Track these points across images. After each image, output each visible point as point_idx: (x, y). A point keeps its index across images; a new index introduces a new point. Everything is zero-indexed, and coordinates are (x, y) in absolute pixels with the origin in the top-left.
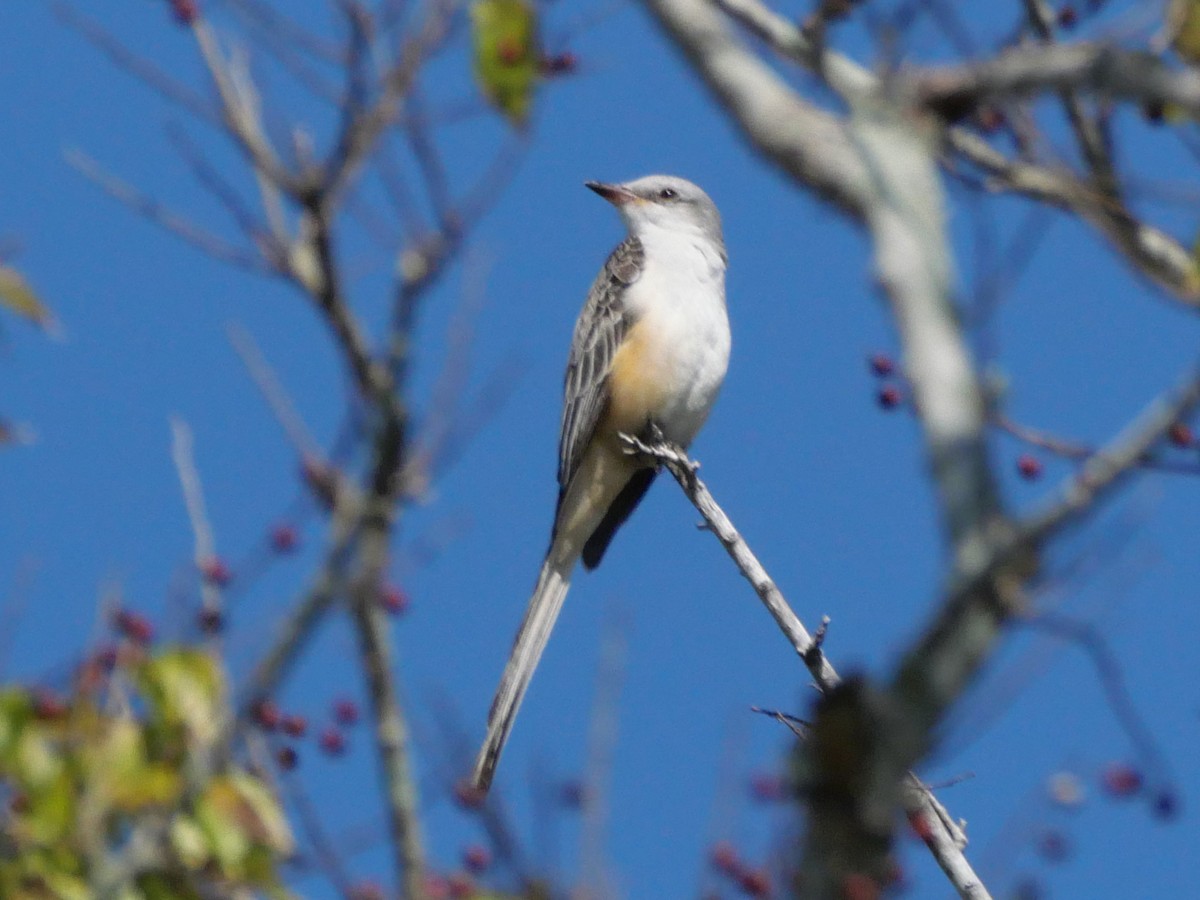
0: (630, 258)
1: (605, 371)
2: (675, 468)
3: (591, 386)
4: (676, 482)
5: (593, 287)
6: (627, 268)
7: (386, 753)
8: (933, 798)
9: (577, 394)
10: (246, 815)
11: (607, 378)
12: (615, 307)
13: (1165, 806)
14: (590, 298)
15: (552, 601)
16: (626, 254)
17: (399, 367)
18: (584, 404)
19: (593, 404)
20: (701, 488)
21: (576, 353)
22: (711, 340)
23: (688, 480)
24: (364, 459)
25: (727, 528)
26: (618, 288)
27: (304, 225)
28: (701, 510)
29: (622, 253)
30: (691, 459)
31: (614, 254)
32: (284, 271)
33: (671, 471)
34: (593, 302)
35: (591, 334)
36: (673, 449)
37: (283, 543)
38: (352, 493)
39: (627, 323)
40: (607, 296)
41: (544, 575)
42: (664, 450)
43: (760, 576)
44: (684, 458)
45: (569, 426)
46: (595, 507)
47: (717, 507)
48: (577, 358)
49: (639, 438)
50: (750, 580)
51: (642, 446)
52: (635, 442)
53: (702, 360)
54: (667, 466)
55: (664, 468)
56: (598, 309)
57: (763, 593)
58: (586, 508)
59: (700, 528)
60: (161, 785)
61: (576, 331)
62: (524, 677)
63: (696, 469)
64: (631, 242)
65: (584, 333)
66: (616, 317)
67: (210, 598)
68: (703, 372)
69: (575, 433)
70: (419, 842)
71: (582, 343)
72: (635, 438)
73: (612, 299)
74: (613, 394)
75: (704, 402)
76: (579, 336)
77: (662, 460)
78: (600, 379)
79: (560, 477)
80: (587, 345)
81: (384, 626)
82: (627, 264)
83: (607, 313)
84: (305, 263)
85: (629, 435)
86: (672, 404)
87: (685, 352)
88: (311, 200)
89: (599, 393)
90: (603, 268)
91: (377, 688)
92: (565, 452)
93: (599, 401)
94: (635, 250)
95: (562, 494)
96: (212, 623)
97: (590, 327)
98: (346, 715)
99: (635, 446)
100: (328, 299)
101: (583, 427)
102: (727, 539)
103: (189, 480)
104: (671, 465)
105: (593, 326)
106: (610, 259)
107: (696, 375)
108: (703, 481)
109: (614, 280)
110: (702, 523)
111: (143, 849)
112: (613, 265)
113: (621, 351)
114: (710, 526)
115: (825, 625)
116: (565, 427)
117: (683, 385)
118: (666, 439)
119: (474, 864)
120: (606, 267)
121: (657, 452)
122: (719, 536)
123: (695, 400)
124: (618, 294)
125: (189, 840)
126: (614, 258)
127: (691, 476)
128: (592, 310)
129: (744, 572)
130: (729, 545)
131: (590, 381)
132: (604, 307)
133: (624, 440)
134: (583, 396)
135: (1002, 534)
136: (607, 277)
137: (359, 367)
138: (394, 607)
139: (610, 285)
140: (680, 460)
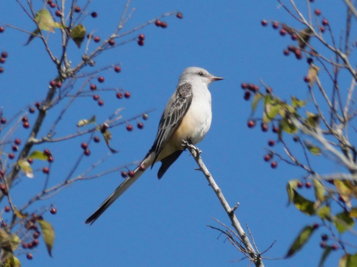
0: (186, 90)
1: (175, 123)
6: (184, 93)
9: (164, 128)
12: (179, 104)
16: (185, 88)
18: (167, 131)
19: (169, 132)
20: (200, 158)
25: (207, 172)
26: (181, 98)
30: (200, 150)
31: (181, 87)
40: (176, 100)
43: (217, 187)
45: (161, 137)
47: (204, 165)
48: (165, 117)
50: (213, 188)
56: (173, 103)
57: (217, 192)
63: (201, 153)
66: (179, 108)
69: (163, 139)
71: (167, 113)
72: (187, 142)
78: (173, 125)
80: (169, 114)
83: (176, 105)
85: (185, 141)
89: (172, 129)
93: (172, 131)
94: (188, 88)
99: (186, 144)
101: (166, 138)
109: (180, 95)
112: (180, 91)
115: (238, 205)
120: (178, 91)
121: (191, 146)
122: (205, 174)
127: (198, 154)
130: (208, 177)
132: (175, 103)
139: (178, 97)
140: (197, 149)
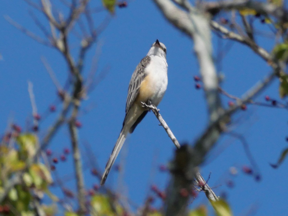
0: (147, 61)
1: (139, 87)
2: (154, 111)
3: (135, 90)
4: (154, 114)
5: (137, 67)
6: (146, 63)
7: (75, 161)
8: (212, 191)
9: (131, 91)
10: (41, 173)
11: (139, 88)
12: (142, 72)
13: (258, 178)
14: (136, 69)
15: (122, 140)
16: (146, 60)
17: (80, 67)
18: (133, 94)
19: (135, 94)
20: (160, 116)
21: (132, 82)
22: (164, 82)
23: (157, 114)
24: (72, 88)
25: (166, 125)
26: (144, 68)
27: (61, 36)
28: (160, 121)
29: (145, 60)
30: (157, 109)
31: (143, 60)
32: (55, 46)
33: (153, 111)
34: (137, 70)
35: (136, 78)
36: (153, 106)
37: (53, 110)
38: (68, 97)
39: (145, 76)
40: (141, 69)
41: (121, 134)
42: (151, 106)
43: (173, 137)
44: (156, 108)
45: (129, 99)
46: (134, 119)
47: (163, 120)
48: (132, 83)
49: (145, 103)
50: (171, 138)
51: (146, 105)
52: (145, 104)
53: (161, 86)
54: (152, 110)
55: (151, 110)
56: (138, 72)
57: (174, 141)
58: (132, 119)
59: (159, 125)
60: (21, 165)
61: (132, 77)
62: (114, 158)
63: (159, 111)
64: (147, 57)
65: (134, 77)
66: (142, 74)
67: (35, 123)
68: (162, 89)
69: (130, 101)
70: (82, 183)
71: (134, 80)
73: (142, 70)
74: (140, 92)
75: (161, 96)
76: (133, 78)
77: (151, 109)
78: (137, 88)
79: (126, 111)
80: (135, 80)
81: (76, 131)
82: (146, 62)
83: (140, 73)
84: (60, 45)
85: (143, 103)
86: (154, 96)
87: (158, 84)
88: (62, 30)
89: (137, 92)
90: (140, 63)
91: (74, 144)
92: (128, 105)
93: (136, 94)
94: (148, 59)
95: (126, 115)
96: (36, 129)
97: (136, 76)
98: (66, 152)
99: (145, 105)
100: (65, 53)
101: (132, 99)
102: (166, 128)
103: (32, 96)
104: (153, 110)
105: (137, 76)
106: (142, 61)
107: (160, 90)
108: (160, 114)
109: (143, 66)
110: (160, 124)
111: (16, 179)
112: (142, 62)
113: (143, 82)
114: (162, 125)
116: (128, 99)
117: (157, 92)
118: (152, 104)
119: (96, 188)
120: (141, 63)
121: (150, 107)
122: (164, 127)
123: (159, 95)
124: (143, 69)
125: (27, 179)
126: (143, 61)
127: (158, 113)
128: (137, 72)
129: (169, 136)
130: (166, 129)
131: (135, 89)
132: (139, 72)
133: (142, 104)
134: (133, 92)
135: (221, 112)
136: (141, 65)
137: (71, 68)
138: (78, 126)
139: (141, 67)
140: (155, 109)
